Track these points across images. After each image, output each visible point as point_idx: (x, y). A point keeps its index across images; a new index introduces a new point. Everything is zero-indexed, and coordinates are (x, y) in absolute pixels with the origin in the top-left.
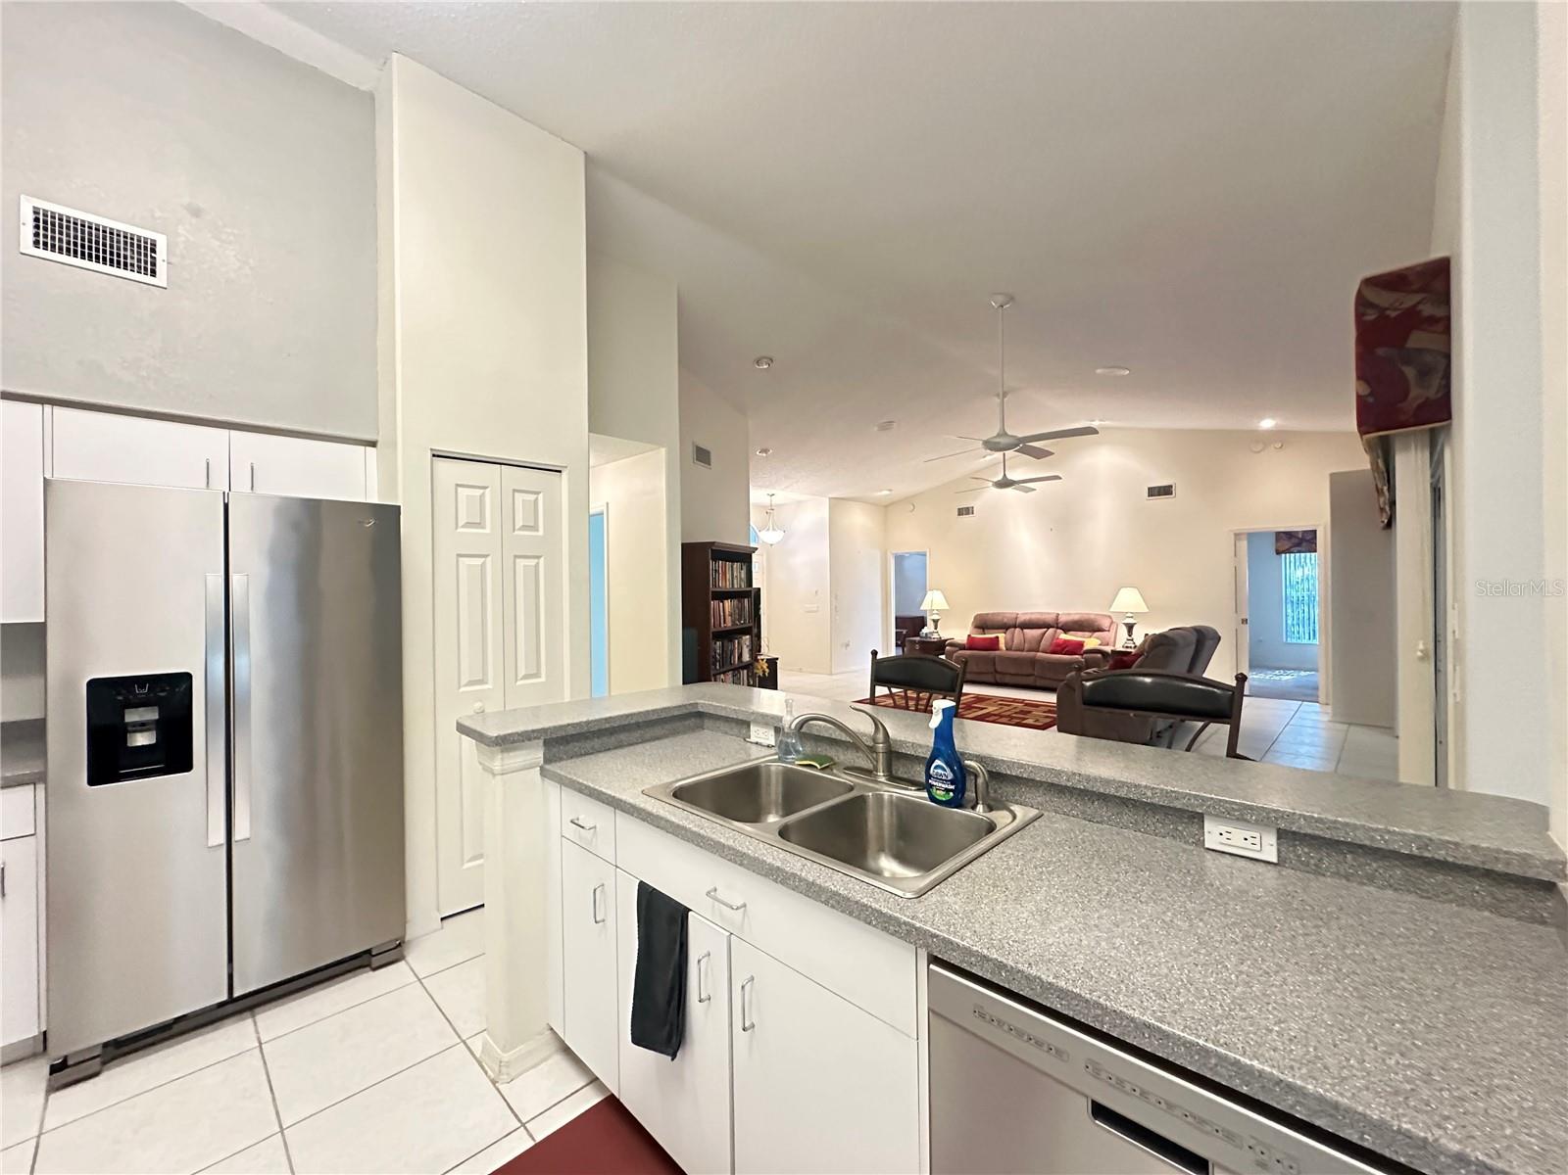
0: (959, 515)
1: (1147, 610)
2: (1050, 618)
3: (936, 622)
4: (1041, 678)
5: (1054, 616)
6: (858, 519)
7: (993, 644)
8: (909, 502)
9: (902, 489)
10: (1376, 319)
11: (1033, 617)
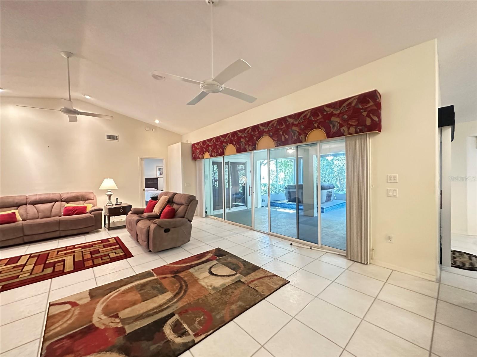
5: (58, 195)
7: (13, 218)
11: (41, 197)
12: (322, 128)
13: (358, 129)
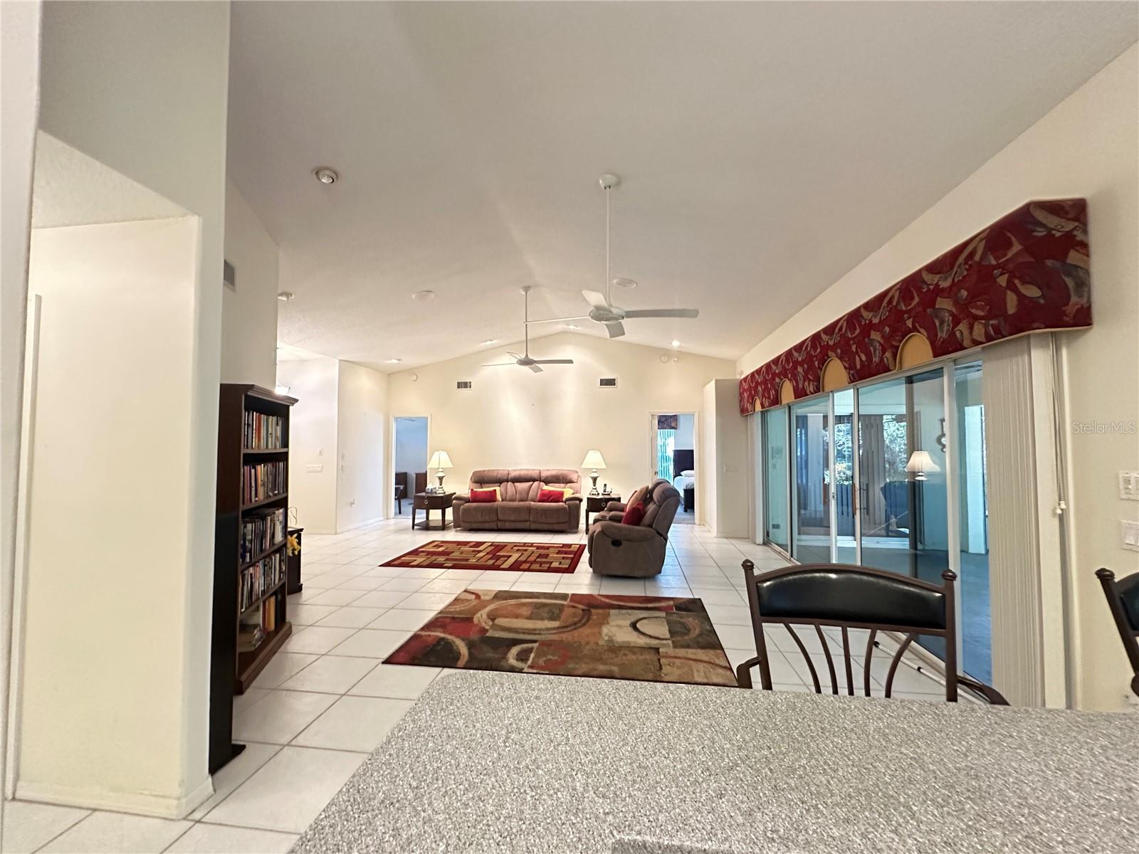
0: (458, 387)
1: (605, 467)
2: (535, 474)
3: (441, 479)
4: (534, 522)
5: (538, 472)
6: (365, 383)
7: (491, 497)
8: (412, 371)
9: (410, 361)
10: (1045, 235)
11: (522, 473)
12: (921, 330)
13: (990, 328)
